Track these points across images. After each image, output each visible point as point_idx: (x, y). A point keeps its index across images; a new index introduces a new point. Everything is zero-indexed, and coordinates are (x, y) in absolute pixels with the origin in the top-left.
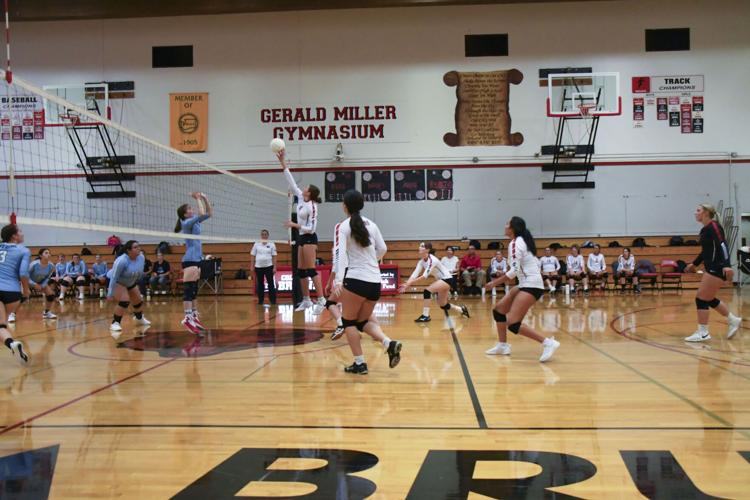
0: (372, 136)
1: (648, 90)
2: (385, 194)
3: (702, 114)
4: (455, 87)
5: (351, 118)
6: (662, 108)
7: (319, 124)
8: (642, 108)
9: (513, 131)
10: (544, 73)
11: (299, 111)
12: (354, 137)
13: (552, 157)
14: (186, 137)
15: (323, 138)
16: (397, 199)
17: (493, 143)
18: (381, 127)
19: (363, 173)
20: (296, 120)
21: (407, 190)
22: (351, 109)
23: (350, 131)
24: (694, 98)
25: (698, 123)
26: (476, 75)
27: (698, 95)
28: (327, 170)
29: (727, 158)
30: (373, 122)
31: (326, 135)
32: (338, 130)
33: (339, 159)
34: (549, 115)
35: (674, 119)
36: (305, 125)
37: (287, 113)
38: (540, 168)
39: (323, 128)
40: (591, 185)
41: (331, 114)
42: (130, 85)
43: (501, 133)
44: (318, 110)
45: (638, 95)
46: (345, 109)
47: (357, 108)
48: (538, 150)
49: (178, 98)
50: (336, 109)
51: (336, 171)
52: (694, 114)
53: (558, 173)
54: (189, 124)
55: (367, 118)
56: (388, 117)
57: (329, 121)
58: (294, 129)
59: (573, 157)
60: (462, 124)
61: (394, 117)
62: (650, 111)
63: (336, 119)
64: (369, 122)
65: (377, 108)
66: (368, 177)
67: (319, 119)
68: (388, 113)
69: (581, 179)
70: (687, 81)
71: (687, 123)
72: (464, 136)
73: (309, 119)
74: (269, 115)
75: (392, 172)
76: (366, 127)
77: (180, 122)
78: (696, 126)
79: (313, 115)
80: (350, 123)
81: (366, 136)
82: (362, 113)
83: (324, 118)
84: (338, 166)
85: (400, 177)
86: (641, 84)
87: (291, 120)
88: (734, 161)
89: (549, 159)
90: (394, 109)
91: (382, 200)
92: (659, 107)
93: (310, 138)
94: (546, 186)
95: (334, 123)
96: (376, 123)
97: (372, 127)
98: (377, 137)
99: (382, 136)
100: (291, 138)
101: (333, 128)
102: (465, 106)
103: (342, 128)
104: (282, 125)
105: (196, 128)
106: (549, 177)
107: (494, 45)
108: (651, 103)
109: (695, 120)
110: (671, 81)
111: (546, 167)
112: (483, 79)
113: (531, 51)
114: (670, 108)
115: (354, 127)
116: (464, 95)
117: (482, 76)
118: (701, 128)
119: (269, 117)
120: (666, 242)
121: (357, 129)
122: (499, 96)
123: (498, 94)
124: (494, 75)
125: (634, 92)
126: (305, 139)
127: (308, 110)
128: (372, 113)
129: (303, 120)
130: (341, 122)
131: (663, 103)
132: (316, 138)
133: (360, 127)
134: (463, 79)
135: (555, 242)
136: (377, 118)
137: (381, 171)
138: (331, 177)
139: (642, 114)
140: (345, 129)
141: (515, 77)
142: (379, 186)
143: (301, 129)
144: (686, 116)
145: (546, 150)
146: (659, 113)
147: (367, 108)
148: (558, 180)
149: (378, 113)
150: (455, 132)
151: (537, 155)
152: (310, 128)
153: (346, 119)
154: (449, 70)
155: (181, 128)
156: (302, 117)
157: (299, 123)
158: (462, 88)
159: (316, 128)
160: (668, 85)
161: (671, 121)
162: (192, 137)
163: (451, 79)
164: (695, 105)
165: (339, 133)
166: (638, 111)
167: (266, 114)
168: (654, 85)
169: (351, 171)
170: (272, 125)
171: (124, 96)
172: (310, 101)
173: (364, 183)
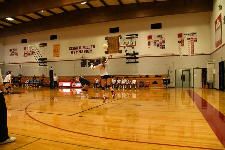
1: (151, 39)
3: (165, 44)
4: (107, 40)
6: (155, 43)
7: (80, 50)
8: (150, 43)
9: (120, 50)
11: (76, 47)
12: (86, 52)
14: (56, 54)
15: (80, 53)
17: (116, 53)
18: (92, 50)
19: (88, 60)
24: (163, 40)
25: (164, 46)
26: (112, 37)
27: (164, 39)
28: (81, 60)
29: (171, 55)
32: (83, 51)
33: (83, 58)
35: (158, 46)
36: (77, 50)
37: (74, 48)
38: (126, 58)
39: (81, 51)
40: (138, 62)
42: (47, 44)
43: (117, 50)
44: (80, 47)
45: (149, 40)
46: (85, 46)
47: (87, 46)
49: (55, 46)
50: (83, 47)
51: (83, 60)
52: (163, 44)
54: (56, 51)
55: (89, 48)
57: (82, 49)
59: (133, 55)
60: (109, 49)
61: (95, 48)
62: (152, 44)
63: (83, 49)
64: (89, 49)
65: (91, 46)
67: (80, 49)
68: (93, 47)
69: (135, 61)
70: (161, 36)
71: (161, 46)
72: (109, 51)
74: (70, 49)
75: (94, 60)
77: (55, 51)
78: (163, 47)
79: (79, 48)
80: (86, 49)
81: (89, 52)
82: (88, 47)
85: (96, 61)
86: (150, 37)
88: (173, 56)
89: (127, 56)
92: (154, 43)
94: (127, 63)
96: (91, 49)
97: (90, 50)
98: (91, 52)
99: (92, 52)
100: (74, 53)
101: (82, 51)
104: (73, 50)
105: (57, 52)
106: (127, 61)
107: (115, 30)
108: (152, 42)
109: (163, 46)
110: (157, 36)
113: (124, 31)
114: (157, 43)
116: (109, 42)
118: (165, 47)
120: (154, 76)
122: (117, 42)
124: (116, 37)
125: (148, 39)
126: (77, 53)
127: (78, 47)
128: (90, 47)
130: (84, 49)
131: (155, 42)
134: (109, 38)
136: (91, 48)
137: (92, 60)
138: (82, 62)
139: (150, 45)
143: (76, 51)
144: (161, 45)
145: (127, 54)
146: (154, 44)
147: (89, 46)
148: (129, 61)
149: (91, 47)
150: (107, 51)
151: (125, 55)
155: (55, 52)
157: (76, 50)
158: (109, 40)
160: (156, 37)
161: (157, 46)
162: (57, 54)
163: (106, 38)
164: (163, 42)
165: (84, 52)
166: (149, 44)
168: (153, 37)
169: (86, 60)
170: (71, 51)
171: (46, 46)
172: (78, 45)
173: (88, 62)
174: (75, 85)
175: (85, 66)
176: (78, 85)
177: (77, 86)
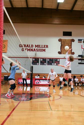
0: (43, 51)
2: (45, 64)
5: (39, 47)
7: (32, 48)
9: (72, 52)
10: (79, 40)
11: (28, 45)
12: (39, 51)
13: (81, 57)
15: (32, 51)
16: (48, 65)
18: (45, 49)
19: (41, 59)
20: (27, 47)
21: (50, 63)
22: (39, 45)
23: (38, 50)
26: (65, 40)
28: (33, 58)
30: (43, 48)
31: (33, 50)
33: (36, 56)
34: (82, 48)
36: (29, 48)
37: (25, 45)
38: (78, 60)
39: (33, 49)
41: (34, 46)
43: (70, 52)
44: (32, 45)
46: (37, 45)
47: (40, 45)
48: (78, 56)
50: (36, 45)
51: (35, 58)
53: (82, 61)
55: (42, 47)
56: (46, 48)
58: (26, 49)
60: (62, 50)
61: (48, 48)
63: (35, 47)
65: (44, 45)
66: (42, 60)
67: (32, 47)
68: (46, 46)
72: (62, 52)
73: (29, 47)
75: (47, 59)
76: (42, 49)
79: (31, 46)
80: (38, 48)
81: (41, 51)
82: (41, 46)
83: (33, 47)
84: (36, 57)
85: (49, 60)
87: (26, 47)
89: (80, 58)
90: (48, 46)
91: (44, 65)
93: (30, 51)
94: (79, 63)
95: (35, 48)
96: (44, 49)
97: (43, 49)
98: (44, 51)
99: (45, 51)
101: (35, 49)
102: (62, 46)
103: (36, 49)
104: (24, 48)
106: (80, 61)
107: (69, 34)
111: (79, 59)
112: (66, 41)
113: (77, 36)
115: (39, 49)
116: (62, 44)
117: (66, 40)
119: (21, 46)
121: (40, 50)
123: (69, 44)
124: (69, 40)
126: (29, 51)
127: (29, 45)
128: (43, 46)
129: (28, 47)
130: (36, 48)
132: (31, 51)
133: (40, 49)
134: (62, 41)
135: (82, 75)
136: (44, 47)
137: (45, 59)
138: (34, 60)
140: (37, 50)
141: (73, 40)
142: (44, 62)
143: (28, 49)
145: (79, 56)
147: (42, 45)
148: (82, 62)
149: (44, 46)
150: (60, 51)
151: (77, 57)
152: (30, 49)
153: (37, 47)
154: (60, 38)
156: (28, 46)
157: (27, 48)
158: (62, 42)
159: (31, 49)
162: (4, 49)
163: (60, 40)
165: (36, 50)
167: (20, 45)
169: (38, 59)
170: (21, 48)
172: (30, 43)
173: (41, 61)
174: (38, 83)
175: (37, 64)
176: (42, 82)
177: (40, 83)
